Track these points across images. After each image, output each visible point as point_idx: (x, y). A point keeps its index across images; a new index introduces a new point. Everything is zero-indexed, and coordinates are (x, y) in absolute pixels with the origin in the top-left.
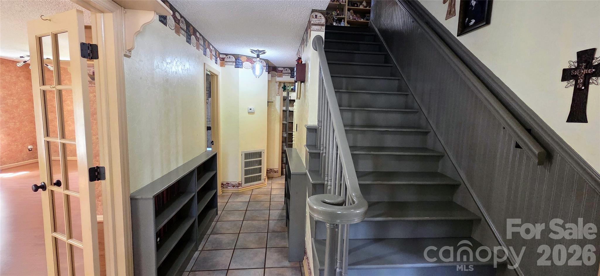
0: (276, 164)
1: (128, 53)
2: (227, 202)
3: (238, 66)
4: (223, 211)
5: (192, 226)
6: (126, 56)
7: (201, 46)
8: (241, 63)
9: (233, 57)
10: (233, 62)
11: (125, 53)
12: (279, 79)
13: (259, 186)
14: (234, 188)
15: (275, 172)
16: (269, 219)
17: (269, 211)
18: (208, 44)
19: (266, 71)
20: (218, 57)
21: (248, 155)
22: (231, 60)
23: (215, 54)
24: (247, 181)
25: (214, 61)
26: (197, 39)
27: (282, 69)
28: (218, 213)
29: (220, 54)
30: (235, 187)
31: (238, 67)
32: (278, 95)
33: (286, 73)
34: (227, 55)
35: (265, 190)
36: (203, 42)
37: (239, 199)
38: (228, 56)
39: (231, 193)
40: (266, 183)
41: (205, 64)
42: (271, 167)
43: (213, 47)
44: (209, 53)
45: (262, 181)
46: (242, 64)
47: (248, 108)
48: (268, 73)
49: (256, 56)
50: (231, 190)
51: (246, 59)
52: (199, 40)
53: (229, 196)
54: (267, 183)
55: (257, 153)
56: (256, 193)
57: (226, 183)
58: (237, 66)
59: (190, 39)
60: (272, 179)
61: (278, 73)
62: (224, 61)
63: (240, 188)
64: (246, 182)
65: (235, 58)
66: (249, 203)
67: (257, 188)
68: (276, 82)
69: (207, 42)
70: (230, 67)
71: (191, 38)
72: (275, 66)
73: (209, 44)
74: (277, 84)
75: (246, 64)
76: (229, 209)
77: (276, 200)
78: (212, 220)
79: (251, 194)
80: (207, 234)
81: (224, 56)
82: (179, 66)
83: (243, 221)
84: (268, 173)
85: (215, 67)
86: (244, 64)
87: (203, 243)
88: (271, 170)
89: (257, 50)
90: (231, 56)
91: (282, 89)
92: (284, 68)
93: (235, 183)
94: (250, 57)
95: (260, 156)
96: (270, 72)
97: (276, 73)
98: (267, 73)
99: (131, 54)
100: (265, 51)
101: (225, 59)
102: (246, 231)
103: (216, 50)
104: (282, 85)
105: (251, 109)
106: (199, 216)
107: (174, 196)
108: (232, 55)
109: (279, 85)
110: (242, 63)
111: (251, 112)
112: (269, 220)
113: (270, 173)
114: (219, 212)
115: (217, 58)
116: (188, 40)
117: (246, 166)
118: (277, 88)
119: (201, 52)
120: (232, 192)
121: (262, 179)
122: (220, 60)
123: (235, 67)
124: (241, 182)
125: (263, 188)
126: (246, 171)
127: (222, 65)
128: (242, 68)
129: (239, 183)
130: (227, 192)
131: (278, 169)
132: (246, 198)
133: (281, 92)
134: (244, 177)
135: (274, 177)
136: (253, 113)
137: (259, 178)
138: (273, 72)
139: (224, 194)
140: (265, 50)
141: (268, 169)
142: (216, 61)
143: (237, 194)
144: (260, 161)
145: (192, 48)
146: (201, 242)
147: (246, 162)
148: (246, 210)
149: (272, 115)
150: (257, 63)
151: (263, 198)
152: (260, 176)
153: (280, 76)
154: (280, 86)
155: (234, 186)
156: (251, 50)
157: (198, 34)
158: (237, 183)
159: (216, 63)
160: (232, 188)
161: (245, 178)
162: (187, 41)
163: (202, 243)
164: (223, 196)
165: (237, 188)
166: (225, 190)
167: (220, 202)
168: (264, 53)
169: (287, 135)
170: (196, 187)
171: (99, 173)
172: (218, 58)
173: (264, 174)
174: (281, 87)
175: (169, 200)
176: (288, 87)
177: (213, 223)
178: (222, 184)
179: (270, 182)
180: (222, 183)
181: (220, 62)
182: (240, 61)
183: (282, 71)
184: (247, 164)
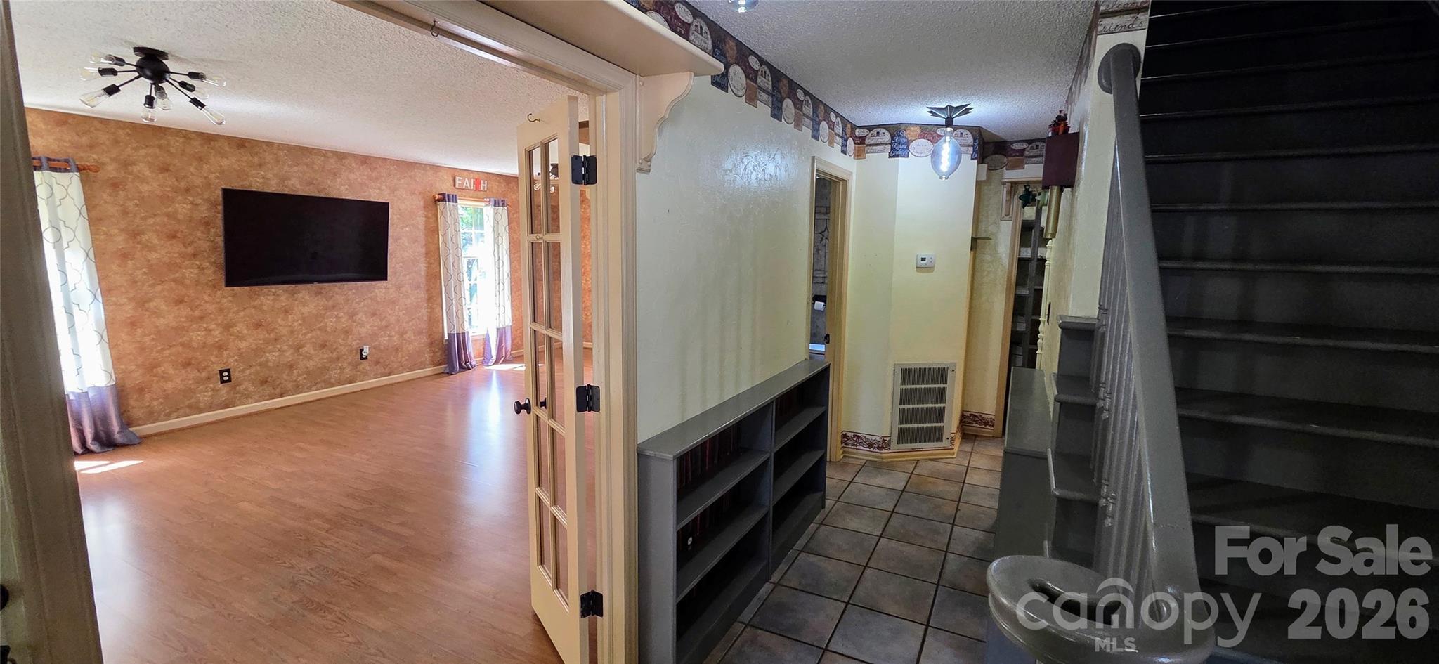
0: (989, 403)
1: (644, 166)
2: (850, 480)
3: (897, 153)
4: (838, 501)
5: (759, 527)
6: (639, 170)
7: (806, 120)
8: (905, 143)
9: (887, 133)
10: (886, 144)
11: (638, 166)
12: (1011, 175)
13: (935, 455)
14: (872, 449)
15: (986, 424)
16: (947, 549)
17: (953, 527)
18: (825, 110)
19: (972, 159)
20: (848, 136)
21: (909, 375)
22: (880, 140)
23: (843, 131)
24: (905, 437)
25: (838, 147)
26: (798, 105)
27: (1025, 146)
28: (825, 504)
29: (854, 127)
30: (875, 448)
31: (898, 156)
32: (1007, 218)
33: (1036, 157)
34: (870, 128)
35: (950, 467)
36: (811, 110)
37: (879, 480)
38: (875, 132)
39: (863, 459)
40: (956, 451)
41: (813, 158)
42: (975, 409)
43: (837, 115)
44: (827, 130)
45: (945, 443)
46: (908, 148)
47: (917, 256)
48: (978, 163)
49: (943, 122)
50: (862, 453)
51: (919, 131)
52: (802, 107)
53: (857, 468)
54: (959, 450)
55: (934, 369)
56: (925, 472)
57: (853, 434)
58: (894, 154)
59: (780, 108)
60: (974, 443)
61: (1010, 158)
62: (864, 144)
63: (886, 451)
64: (900, 441)
65: (890, 133)
66: (901, 494)
67: (930, 460)
68: (1004, 184)
69: (822, 107)
70: (878, 159)
71: (782, 105)
72: (1001, 138)
73: (828, 109)
74: (1005, 189)
75: (920, 145)
76: (852, 501)
77: (975, 500)
78: (808, 520)
79: (912, 473)
80: (794, 548)
81: (865, 132)
82: (752, 173)
83: (881, 537)
84: (964, 422)
85: (839, 161)
86: (912, 145)
87: (783, 567)
88: (975, 416)
89: (947, 107)
90: (882, 131)
91: (1020, 201)
92: (1029, 142)
93: (874, 438)
94: (929, 127)
95: (944, 380)
96: (986, 157)
97: (1005, 160)
98: (976, 161)
99: (650, 166)
100: (968, 107)
101: (866, 140)
102: (882, 566)
103: (845, 121)
104: (1021, 190)
105: (923, 259)
106: (776, 507)
107: (728, 454)
108: (885, 128)
109: (1011, 193)
110: (908, 144)
111: (924, 266)
112: (946, 552)
113: (970, 423)
114: (828, 503)
115: (846, 140)
116: (776, 111)
117: (902, 402)
118: (1005, 201)
119: (807, 131)
120: (867, 458)
121: (944, 439)
122: (855, 143)
123: (890, 157)
124: (888, 439)
125: (948, 461)
126: (902, 412)
127: (859, 155)
128: (908, 157)
129: (884, 441)
130: (855, 456)
131: (993, 417)
132: (897, 481)
133: (1017, 209)
134: (897, 426)
135: (982, 436)
136: (929, 269)
137: (936, 435)
138: (997, 156)
139: (846, 460)
140: (968, 105)
141: (965, 413)
142: (844, 146)
143: (879, 467)
144: (943, 391)
145: (785, 127)
146: (780, 564)
147: (903, 391)
148: (893, 512)
149: (985, 274)
150: (945, 141)
151: (941, 488)
152: (941, 429)
153: (1014, 166)
154: (1015, 194)
155: (870, 446)
156: (930, 110)
157: (800, 94)
158: (878, 439)
159: (844, 152)
160: (868, 449)
161: (901, 431)
162: (773, 115)
163: (781, 566)
164: (842, 465)
165: (878, 451)
166: (850, 450)
167: (833, 479)
168: (967, 111)
169: (1026, 328)
170: (771, 443)
171: (591, 398)
172: (850, 138)
173: (951, 424)
174: (1016, 197)
175: (716, 461)
176: (1040, 194)
177: (812, 525)
178: (845, 436)
179: (968, 448)
180: (844, 433)
181: (855, 147)
182: (901, 140)
183: (1022, 152)
184: (906, 397)
